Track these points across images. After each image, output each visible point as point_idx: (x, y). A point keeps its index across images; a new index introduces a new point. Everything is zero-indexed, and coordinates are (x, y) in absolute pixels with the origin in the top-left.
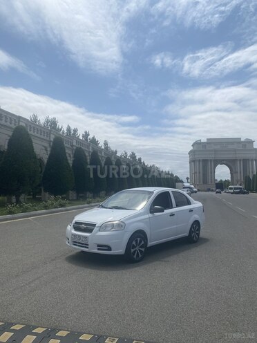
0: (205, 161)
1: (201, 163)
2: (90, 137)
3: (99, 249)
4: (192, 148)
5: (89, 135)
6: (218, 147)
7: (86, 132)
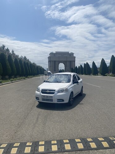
0: (55, 61)
1: (53, 62)
2: (6, 48)
3: (58, 101)
4: (49, 56)
5: (5, 47)
6: (60, 55)
7: (3, 45)
